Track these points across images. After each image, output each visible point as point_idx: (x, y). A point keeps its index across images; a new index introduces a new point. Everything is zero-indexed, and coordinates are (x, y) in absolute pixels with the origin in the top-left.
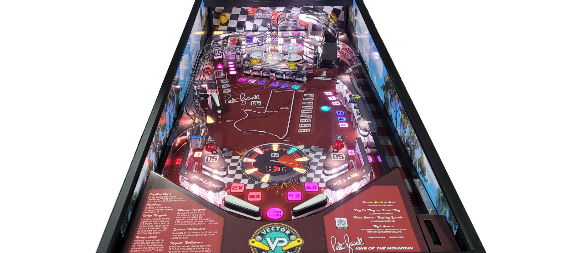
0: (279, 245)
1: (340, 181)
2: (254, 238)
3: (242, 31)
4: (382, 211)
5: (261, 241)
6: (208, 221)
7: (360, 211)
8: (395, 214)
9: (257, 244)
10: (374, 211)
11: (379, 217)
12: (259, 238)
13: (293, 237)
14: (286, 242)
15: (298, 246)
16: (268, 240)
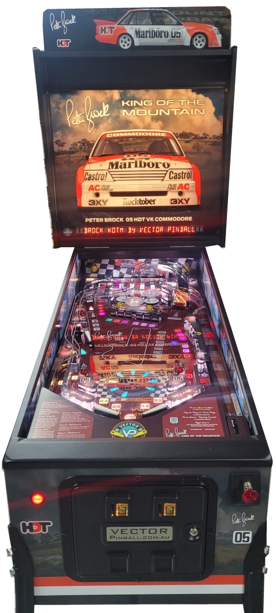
0: (131, 434)
1: (177, 395)
2: (114, 430)
3: (109, 278)
4: (202, 413)
5: (119, 432)
6: (83, 419)
7: (187, 413)
8: (212, 415)
9: (116, 434)
10: (197, 413)
11: (200, 417)
12: (118, 430)
13: (140, 429)
14: (135, 432)
15: (143, 435)
16: (124, 431)
